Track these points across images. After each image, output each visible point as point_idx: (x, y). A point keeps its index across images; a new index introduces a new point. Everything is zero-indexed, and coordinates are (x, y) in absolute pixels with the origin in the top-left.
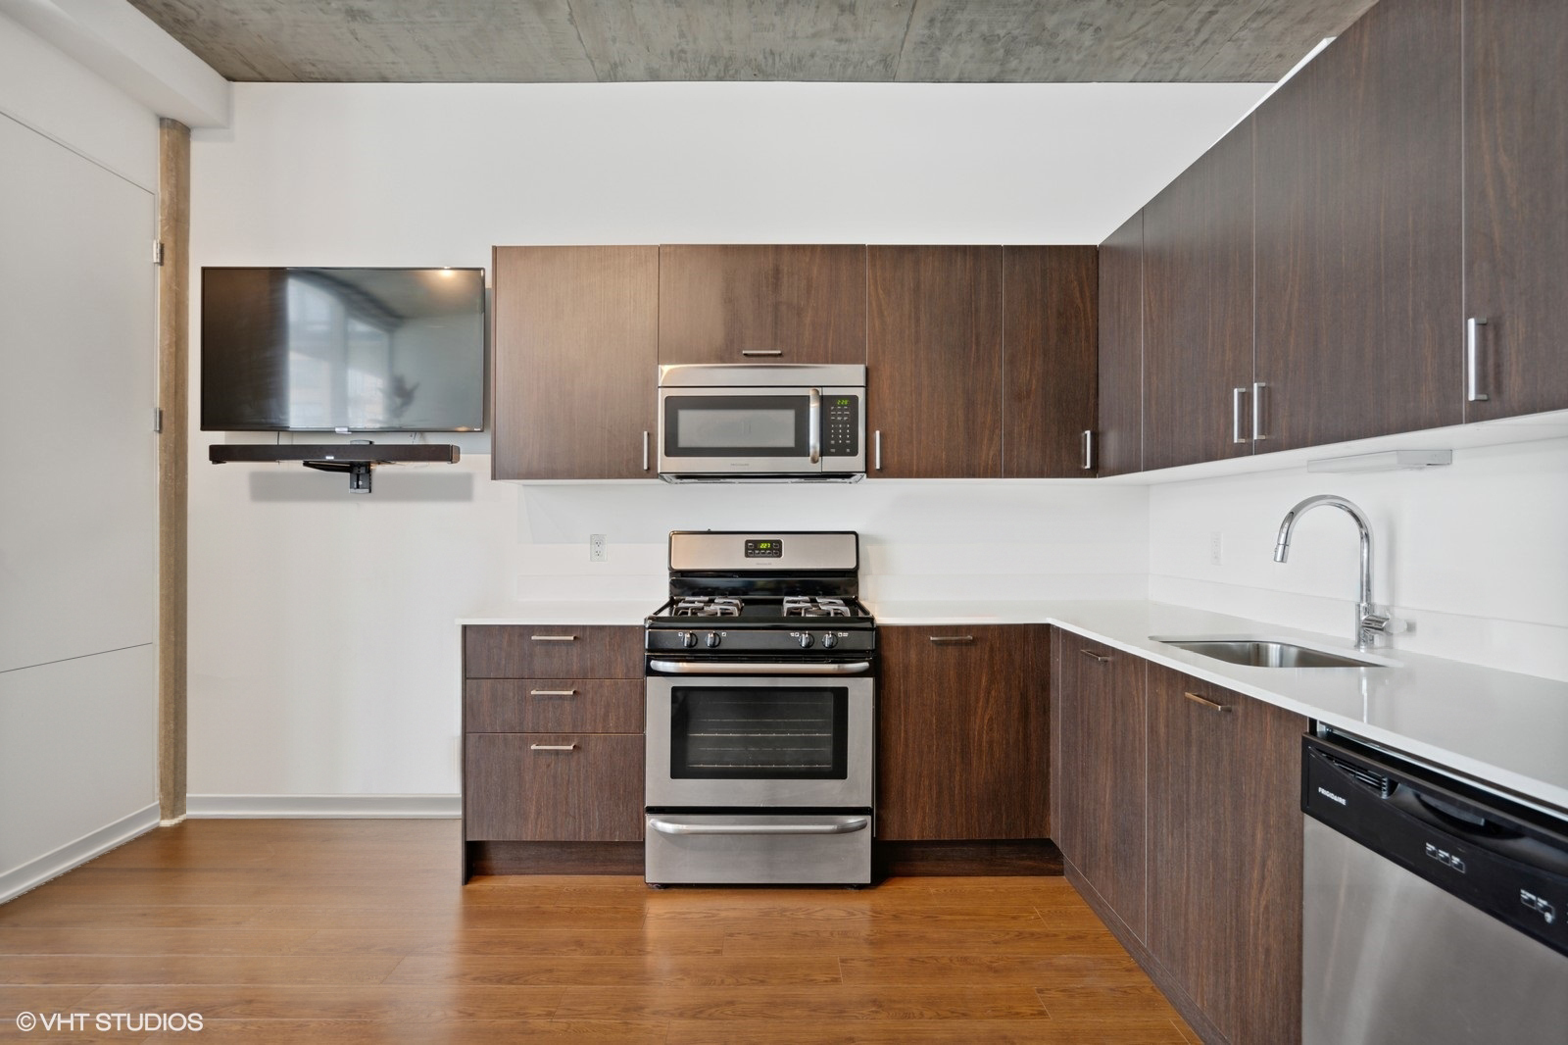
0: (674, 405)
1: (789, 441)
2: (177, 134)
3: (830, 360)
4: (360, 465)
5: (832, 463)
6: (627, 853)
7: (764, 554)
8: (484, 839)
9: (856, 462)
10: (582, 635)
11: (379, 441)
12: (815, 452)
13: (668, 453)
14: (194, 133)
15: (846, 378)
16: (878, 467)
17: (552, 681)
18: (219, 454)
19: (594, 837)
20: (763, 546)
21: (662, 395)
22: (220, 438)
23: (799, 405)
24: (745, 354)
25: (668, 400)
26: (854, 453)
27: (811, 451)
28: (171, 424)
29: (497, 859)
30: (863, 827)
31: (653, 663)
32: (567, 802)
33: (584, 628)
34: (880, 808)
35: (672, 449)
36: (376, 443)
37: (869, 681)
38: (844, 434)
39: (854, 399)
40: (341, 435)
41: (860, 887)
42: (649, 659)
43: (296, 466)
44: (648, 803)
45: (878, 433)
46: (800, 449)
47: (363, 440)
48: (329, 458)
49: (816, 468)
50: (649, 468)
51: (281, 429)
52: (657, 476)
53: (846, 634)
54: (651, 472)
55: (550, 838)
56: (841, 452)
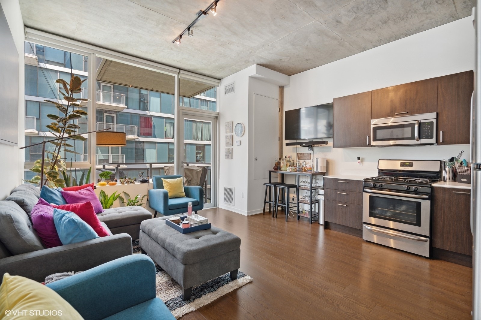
0: (375, 129)
1: (410, 136)
2: (282, 88)
3: (424, 112)
4: (310, 146)
5: (423, 141)
6: (359, 232)
7: (407, 166)
8: (328, 221)
9: (433, 140)
10: (348, 182)
11: (314, 141)
12: (417, 138)
13: (374, 141)
14: (284, 87)
15: (430, 117)
16: (441, 141)
17: (343, 191)
18: (287, 144)
19: (351, 226)
20: (407, 164)
21: (372, 127)
22: (288, 141)
23: (413, 126)
24: (396, 114)
25: (374, 128)
26: (432, 137)
27: (416, 138)
28: (281, 140)
29: (332, 226)
30: (426, 241)
31: (365, 189)
32: (345, 217)
33: (349, 180)
34: (432, 237)
35: (375, 139)
36: (313, 141)
37: (429, 202)
38: (428, 133)
39: (432, 123)
40: (307, 140)
41: (426, 258)
42: (364, 188)
43: (299, 146)
44: (363, 221)
45: (441, 132)
46: (413, 138)
47: (311, 141)
48: (304, 144)
49: (418, 143)
50: (369, 144)
51: (300, 139)
52: (371, 146)
53: (420, 188)
54: (369, 145)
55: (342, 224)
56: (427, 138)
